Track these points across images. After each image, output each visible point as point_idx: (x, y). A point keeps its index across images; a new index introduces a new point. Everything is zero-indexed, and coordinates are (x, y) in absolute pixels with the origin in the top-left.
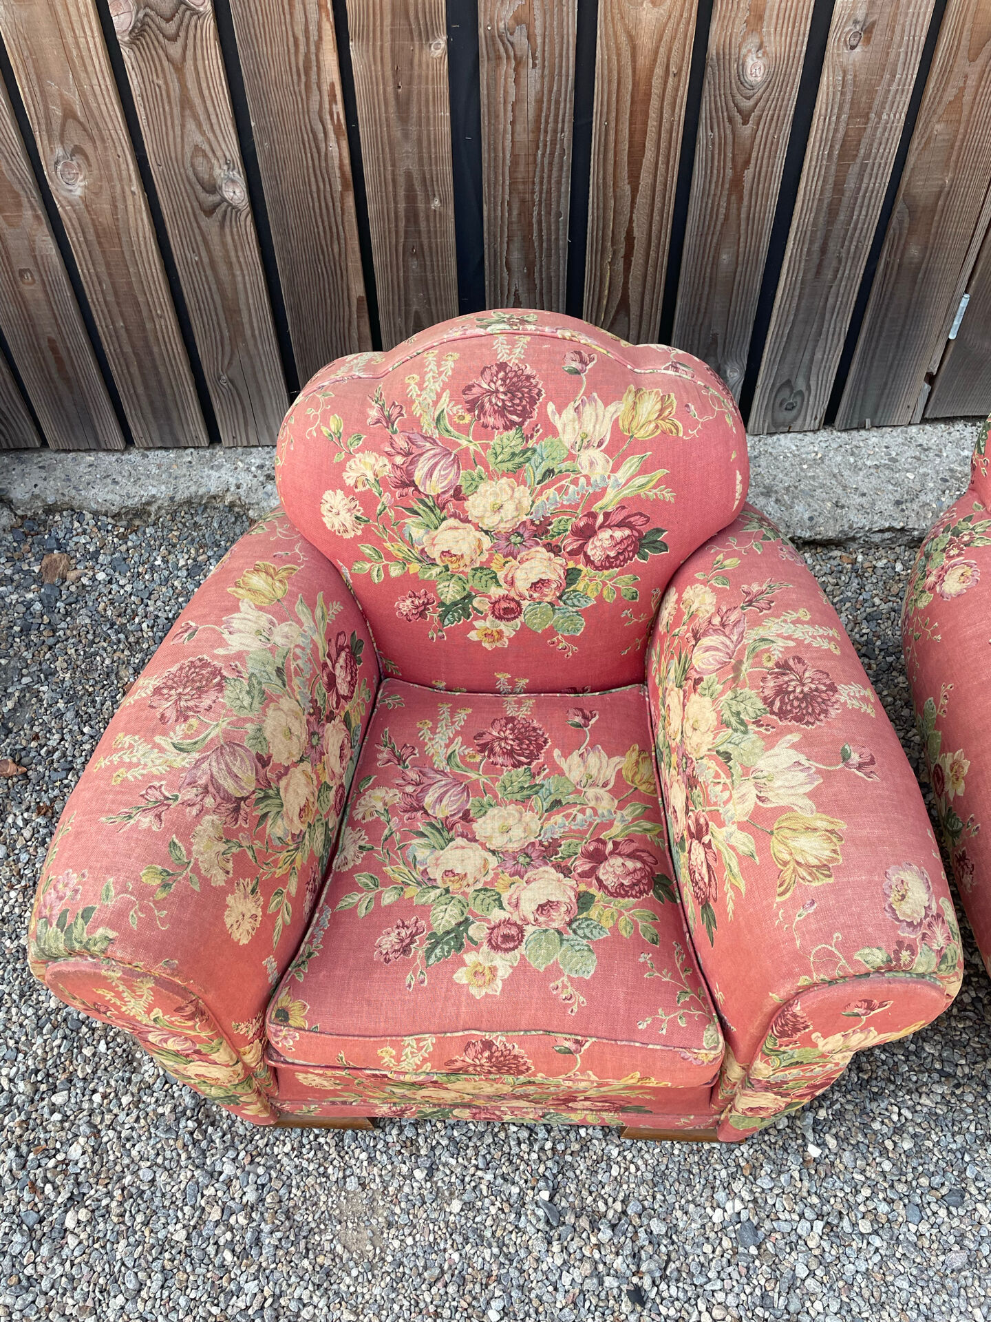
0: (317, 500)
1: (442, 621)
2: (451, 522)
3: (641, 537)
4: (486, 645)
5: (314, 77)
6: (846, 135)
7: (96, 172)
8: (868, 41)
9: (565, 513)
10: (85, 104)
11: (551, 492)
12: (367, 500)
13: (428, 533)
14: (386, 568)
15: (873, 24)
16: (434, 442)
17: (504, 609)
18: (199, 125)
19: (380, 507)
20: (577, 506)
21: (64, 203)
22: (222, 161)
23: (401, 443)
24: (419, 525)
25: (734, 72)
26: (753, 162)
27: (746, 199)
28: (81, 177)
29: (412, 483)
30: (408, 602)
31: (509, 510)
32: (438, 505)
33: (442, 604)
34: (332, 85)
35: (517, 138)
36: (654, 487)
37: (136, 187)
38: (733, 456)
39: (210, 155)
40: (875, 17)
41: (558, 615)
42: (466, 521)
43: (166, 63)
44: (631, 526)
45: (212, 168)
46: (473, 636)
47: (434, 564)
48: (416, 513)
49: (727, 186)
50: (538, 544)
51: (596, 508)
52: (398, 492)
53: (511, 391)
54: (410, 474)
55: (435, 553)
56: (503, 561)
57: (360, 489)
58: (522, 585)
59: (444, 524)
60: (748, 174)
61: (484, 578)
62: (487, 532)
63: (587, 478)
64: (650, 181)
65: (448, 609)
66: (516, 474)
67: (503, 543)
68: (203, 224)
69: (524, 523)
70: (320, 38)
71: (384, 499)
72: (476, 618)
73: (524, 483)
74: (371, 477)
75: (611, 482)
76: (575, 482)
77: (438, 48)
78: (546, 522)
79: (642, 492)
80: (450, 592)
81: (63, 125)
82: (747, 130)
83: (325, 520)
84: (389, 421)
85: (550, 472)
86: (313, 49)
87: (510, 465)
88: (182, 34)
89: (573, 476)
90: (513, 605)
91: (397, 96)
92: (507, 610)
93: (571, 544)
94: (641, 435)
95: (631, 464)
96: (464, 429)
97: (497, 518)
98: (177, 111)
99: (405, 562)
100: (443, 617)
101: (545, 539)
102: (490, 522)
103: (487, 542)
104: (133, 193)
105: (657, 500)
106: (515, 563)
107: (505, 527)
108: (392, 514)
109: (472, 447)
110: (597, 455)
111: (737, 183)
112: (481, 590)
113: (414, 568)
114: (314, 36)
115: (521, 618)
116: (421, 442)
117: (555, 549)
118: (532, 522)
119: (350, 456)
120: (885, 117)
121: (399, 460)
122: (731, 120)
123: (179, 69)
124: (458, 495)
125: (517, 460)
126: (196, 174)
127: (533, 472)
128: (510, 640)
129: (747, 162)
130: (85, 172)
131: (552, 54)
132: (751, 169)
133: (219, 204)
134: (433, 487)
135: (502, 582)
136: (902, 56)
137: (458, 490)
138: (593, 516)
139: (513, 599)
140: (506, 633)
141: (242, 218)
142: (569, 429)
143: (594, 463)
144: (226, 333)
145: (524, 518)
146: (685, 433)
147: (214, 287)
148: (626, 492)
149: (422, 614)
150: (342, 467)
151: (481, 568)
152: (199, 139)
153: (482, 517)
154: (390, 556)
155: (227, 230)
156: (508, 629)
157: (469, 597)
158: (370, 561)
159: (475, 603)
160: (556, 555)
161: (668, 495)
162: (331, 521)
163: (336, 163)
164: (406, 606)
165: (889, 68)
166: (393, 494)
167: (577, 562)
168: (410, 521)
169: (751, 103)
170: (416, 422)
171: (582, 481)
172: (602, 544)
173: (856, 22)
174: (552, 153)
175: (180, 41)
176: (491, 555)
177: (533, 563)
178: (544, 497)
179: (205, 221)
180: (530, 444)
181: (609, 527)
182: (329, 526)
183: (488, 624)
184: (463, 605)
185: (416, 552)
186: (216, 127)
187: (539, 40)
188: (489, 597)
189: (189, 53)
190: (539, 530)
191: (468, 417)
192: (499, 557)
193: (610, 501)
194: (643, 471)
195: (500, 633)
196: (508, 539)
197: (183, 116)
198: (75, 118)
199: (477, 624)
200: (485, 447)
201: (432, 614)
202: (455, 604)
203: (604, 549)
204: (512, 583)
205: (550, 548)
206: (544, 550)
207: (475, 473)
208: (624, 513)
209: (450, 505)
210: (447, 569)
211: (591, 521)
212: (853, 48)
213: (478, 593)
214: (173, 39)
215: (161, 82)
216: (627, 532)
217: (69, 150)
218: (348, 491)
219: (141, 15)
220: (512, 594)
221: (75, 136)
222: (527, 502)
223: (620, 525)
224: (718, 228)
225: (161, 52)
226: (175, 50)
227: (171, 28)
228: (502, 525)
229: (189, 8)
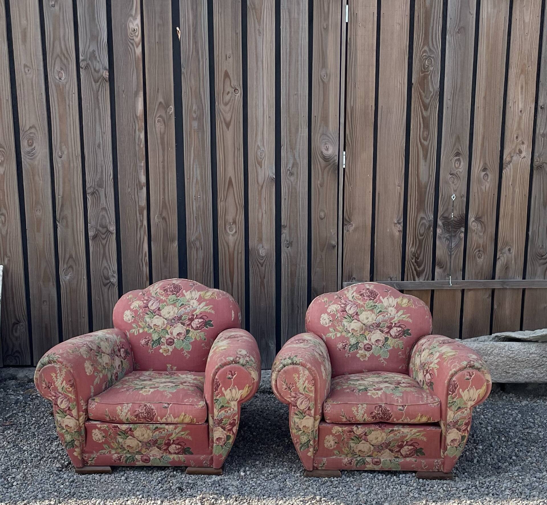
0: (123, 313)
1: (153, 346)
2: (157, 316)
3: (206, 322)
4: (164, 354)
5: (141, 250)
6: (291, 270)
7: (74, 272)
8: (291, 246)
9: (186, 314)
10: (76, 254)
11: (183, 309)
12: (136, 312)
13: (150, 319)
14: (139, 330)
15: (292, 242)
16: (154, 297)
17: (170, 342)
18: (107, 261)
19: (139, 313)
20: (189, 313)
21: (63, 281)
22: (112, 271)
23: (146, 298)
24: (148, 317)
25: (257, 253)
26: (266, 277)
27: (266, 287)
28: (70, 274)
29: (148, 307)
30: (144, 341)
31: (172, 313)
32: (153, 312)
33: (153, 341)
34: (146, 253)
35: (197, 268)
36: (210, 309)
37: (85, 277)
38: (231, 306)
39: (109, 269)
40: (292, 240)
41: (184, 344)
42: (161, 316)
43: (101, 244)
44: (203, 319)
45: (108, 273)
46: (161, 351)
47: (152, 328)
48: (148, 314)
49: (259, 283)
50: (179, 322)
51: (194, 313)
52: (144, 309)
53: (175, 288)
54: (147, 305)
55: (152, 325)
56: (170, 327)
57: (135, 309)
58: (175, 334)
59: (155, 317)
60: (265, 280)
61: (165, 332)
62: (166, 319)
63: (192, 306)
64: (237, 281)
65: (154, 342)
66: (174, 304)
67: (170, 322)
68: (103, 289)
69: (175, 317)
70: (144, 240)
71: (140, 311)
72: (162, 345)
73: (176, 307)
74: (137, 306)
75: (198, 307)
76: (189, 307)
77: (176, 244)
78: (181, 316)
79: (206, 310)
80: (155, 337)
81: (69, 259)
82: (263, 268)
83: (124, 319)
84: (144, 294)
85: (183, 304)
86: (141, 243)
87: (173, 303)
88: (107, 238)
89: (188, 306)
90: (172, 341)
91: (163, 255)
92: (170, 343)
93: (187, 322)
94: (206, 298)
95: (203, 304)
96: (162, 295)
97: (168, 315)
98: (101, 257)
99: (144, 328)
100: (153, 345)
101: (181, 321)
102: (167, 316)
103: (166, 322)
104: (84, 279)
105: (210, 313)
106: (173, 328)
107: (170, 318)
108: (142, 315)
109: (164, 299)
110: (195, 301)
111: (262, 283)
112: (164, 336)
113: (146, 329)
114: (142, 240)
115: (174, 345)
116: (151, 298)
117: (183, 324)
118: (178, 316)
119: (133, 302)
120: (301, 266)
121: (145, 302)
122: (258, 265)
123: (104, 247)
124: (159, 309)
125: (175, 301)
126: (103, 274)
127: (178, 304)
128: (171, 352)
129: (264, 277)
130: (71, 272)
131: (206, 247)
132: (266, 279)
133: (109, 283)
134: (153, 308)
135: (169, 333)
136: (302, 250)
137: (159, 308)
138: (194, 315)
139: (172, 339)
140: (170, 350)
141: (115, 287)
142: (188, 295)
143: (194, 303)
144: (103, 324)
145: (176, 315)
146: (218, 298)
147: (102, 308)
148: (202, 310)
149: (147, 344)
150: (131, 305)
151: (164, 329)
152: (106, 265)
153: (164, 315)
154: (140, 327)
155: (110, 291)
156: (170, 348)
157: (160, 338)
158: (135, 329)
159: (162, 340)
160: (184, 325)
161: (213, 312)
162: (126, 318)
163: (145, 273)
164: (143, 342)
165: (299, 253)
166: (143, 310)
167: (189, 328)
168: (146, 316)
169: (263, 261)
170: (151, 294)
171: (191, 307)
172: (196, 323)
173: (287, 241)
174: (208, 272)
175: (106, 240)
176: (167, 326)
177: (177, 328)
178: (181, 310)
179: (103, 287)
180: (178, 298)
181: (197, 318)
182: (125, 320)
183: (165, 347)
184: (158, 341)
185: (147, 325)
186: (112, 261)
187: (203, 244)
188: (166, 338)
189: (108, 243)
190: (179, 319)
191: (163, 292)
192: (169, 326)
193: (198, 312)
194: (206, 305)
195: (168, 350)
196: (171, 321)
197: (103, 258)
198: (72, 257)
199: (162, 347)
200: (167, 299)
201: (150, 344)
202: (156, 340)
203: (196, 324)
204: (172, 334)
205: (182, 324)
206: (180, 324)
207: (164, 304)
208: (201, 315)
209: (157, 312)
210: (155, 329)
211: (193, 317)
212: (288, 247)
213: (163, 337)
214: (104, 239)
215: (99, 249)
216: (202, 320)
217: (68, 266)
218: (131, 310)
219: (96, 233)
220: (172, 337)
221: (71, 262)
222: (176, 311)
223: (201, 318)
224: (259, 296)
225: (100, 242)
226: (104, 242)
227: (104, 236)
228: (170, 317)
229: (109, 231)
